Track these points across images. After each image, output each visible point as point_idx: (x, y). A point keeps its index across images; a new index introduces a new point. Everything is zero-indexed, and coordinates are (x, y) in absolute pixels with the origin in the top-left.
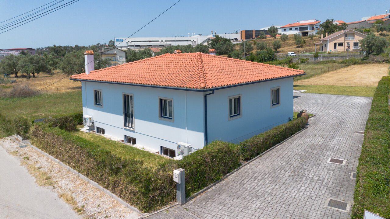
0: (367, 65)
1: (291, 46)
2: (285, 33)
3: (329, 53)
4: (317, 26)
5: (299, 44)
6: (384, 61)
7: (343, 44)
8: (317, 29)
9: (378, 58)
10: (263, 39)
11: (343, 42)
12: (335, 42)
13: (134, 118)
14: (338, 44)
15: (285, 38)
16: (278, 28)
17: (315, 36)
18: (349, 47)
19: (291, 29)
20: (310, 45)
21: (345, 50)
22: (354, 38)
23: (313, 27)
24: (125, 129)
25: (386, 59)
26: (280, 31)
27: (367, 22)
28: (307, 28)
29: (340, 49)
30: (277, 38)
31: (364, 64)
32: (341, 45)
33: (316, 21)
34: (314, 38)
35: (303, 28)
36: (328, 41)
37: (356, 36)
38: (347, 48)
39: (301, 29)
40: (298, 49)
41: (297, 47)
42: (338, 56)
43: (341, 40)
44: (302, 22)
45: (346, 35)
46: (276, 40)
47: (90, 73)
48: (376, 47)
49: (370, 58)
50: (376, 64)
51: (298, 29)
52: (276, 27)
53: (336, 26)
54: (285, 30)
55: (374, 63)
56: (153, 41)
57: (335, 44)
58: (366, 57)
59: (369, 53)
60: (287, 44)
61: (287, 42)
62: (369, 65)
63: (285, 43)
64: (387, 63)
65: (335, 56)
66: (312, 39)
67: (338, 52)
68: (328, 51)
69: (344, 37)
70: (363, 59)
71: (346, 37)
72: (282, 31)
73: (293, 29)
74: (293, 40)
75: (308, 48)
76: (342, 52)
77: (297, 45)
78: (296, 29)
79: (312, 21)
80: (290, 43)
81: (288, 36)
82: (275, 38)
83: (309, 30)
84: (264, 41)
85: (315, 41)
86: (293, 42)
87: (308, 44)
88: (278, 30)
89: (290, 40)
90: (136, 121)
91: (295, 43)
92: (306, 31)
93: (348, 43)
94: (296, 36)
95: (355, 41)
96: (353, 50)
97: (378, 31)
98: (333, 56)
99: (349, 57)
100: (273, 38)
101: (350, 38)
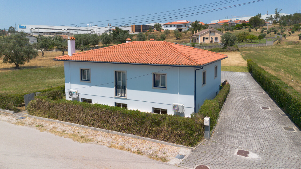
0: (226, 52)
1: (172, 38)
2: (167, 28)
3: (201, 44)
4: (188, 25)
5: (178, 37)
6: (236, 50)
7: (208, 38)
8: (188, 27)
9: (232, 48)
10: (152, 32)
11: (208, 36)
12: (203, 36)
13: (127, 89)
14: (206, 38)
15: (167, 32)
16: (162, 25)
17: (187, 32)
18: (212, 40)
19: (171, 26)
20: (185, 38)
21: (210, 42)
22: (215, 35)
23: (185, 25)
24: (115, 98)
25: (237, 49)
26: (163, 27)
27: (218, 24)
28: (181, 26)
29: (207, 41)
30: (162, 32)
31: (225, 52)
32: (207, 38)
33: (188, 21)
34: (187, 33)
35: (179, 26)
36: (200, 36)
37: (216, 33)
38: (211, 41)
39: (178, 26)
40: (177, 41)
41: (177, 39)
42: (207, 46)
43: (207, 35)
44: (178, 22)
45: (210, 32)
46: (161, 33)
47: (73, 55)
48: (230, 41)
49: (227, 48)
50: (232, 52)
51: (176, 26)
52: (160, 24)
53: (201, 26)
54: (167, 26)
55: (230, 51)
56: (56, 29)
57: (204, 38)
58: (224, 47)
59: (226, 44)
60: (169, 37)
61: (169, 35)
62: (227, 52)
63: (168, 36)
64: (238, 51)
65: (205, 46)
66: (186, 34)
67: (206, 43)
68: (199, 43)
69: (209, 33)
70: (223, 49)
71: (210, 34)
72: (165, 27)
73: (173, 26)
74: (173, 34)
75: (184, 40)
76: (209, 44)
77: (176, 37)
78: (174, 26)
79: (185, 21)
80: (171, 36)
81: (169, 31)
82: (160, 32)
83: (183, 27)
84: (153, 33)
85: (187, 35)
86: (173, 35)
87: (184, 37)
88: (162, 26)
89: (171, 34)
90: (128, 91)
91: (175, 36)
92: (181, 28)
93: (211, 38)
94: (175, 32)
95: (215, 37)
96: (214, 42)
97: (226, 31)
98: (204, 46)
99: (214, 47)
100: (159, 32)
101: (212, 34)
